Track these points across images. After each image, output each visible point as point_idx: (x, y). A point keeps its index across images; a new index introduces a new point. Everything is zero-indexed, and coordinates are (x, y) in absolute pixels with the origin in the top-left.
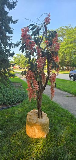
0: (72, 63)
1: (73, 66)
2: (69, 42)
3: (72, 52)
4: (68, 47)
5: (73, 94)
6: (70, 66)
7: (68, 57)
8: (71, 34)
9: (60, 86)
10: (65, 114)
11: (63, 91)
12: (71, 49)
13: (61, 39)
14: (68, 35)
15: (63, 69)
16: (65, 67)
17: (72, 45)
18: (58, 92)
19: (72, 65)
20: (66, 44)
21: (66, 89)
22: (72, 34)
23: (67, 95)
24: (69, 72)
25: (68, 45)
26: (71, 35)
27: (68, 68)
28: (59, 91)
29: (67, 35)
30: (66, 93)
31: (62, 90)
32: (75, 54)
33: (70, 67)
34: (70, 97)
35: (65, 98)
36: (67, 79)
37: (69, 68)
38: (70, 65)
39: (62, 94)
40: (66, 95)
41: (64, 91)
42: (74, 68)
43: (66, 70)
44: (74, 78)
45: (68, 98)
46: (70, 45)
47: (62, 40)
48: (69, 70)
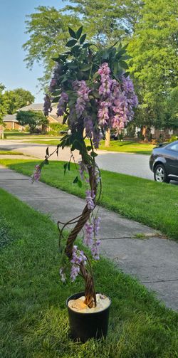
0: (163, 116)
1: (168, 127)
2: (154, 41)
3: (163, 78)
4: (149, 59)
5: (158, 229)
6: (157, 126)
7: (149, 94)
8: (160, 11)
9: (117, 199)
10: (129, 291)
11: (127, 217)
12: (160, 66)
13: (126, 27)
14: (151, 15)
15: (131, 134)
16: (138, 130)
17: (163, 52)
18: (111, 222)
19: (163, 123)
20: (144, 47)
21: (136, 211)
22: (165, 11)
23: (139, 234)
24: (151, 147)
25: (149, 53)
26: (160, 17)
27: (147, 132)
28: (113, 217)
29: (146, 16)
30: (136, 225)
31: (123, 215)
32: (173, 85)
33: (156, 128)
34: (148, 238)
35: (133, 242)
36: (144, 177)
37: (153, 132)
38: (155, 120)
39: (122, 228)
40: (136, 233)
41: (131, 218)
42: (171, 133)
43: (141, 138)
44: (166, 172)
45: (140, 242)
46: (155, 52)
47: (127, 31)
48: (154, 141)
